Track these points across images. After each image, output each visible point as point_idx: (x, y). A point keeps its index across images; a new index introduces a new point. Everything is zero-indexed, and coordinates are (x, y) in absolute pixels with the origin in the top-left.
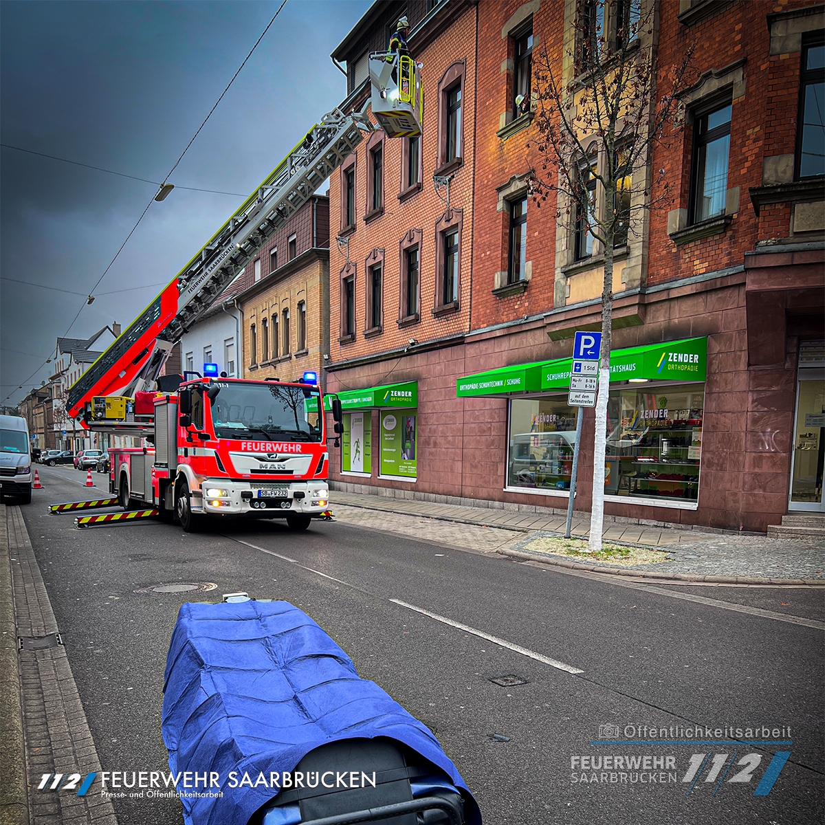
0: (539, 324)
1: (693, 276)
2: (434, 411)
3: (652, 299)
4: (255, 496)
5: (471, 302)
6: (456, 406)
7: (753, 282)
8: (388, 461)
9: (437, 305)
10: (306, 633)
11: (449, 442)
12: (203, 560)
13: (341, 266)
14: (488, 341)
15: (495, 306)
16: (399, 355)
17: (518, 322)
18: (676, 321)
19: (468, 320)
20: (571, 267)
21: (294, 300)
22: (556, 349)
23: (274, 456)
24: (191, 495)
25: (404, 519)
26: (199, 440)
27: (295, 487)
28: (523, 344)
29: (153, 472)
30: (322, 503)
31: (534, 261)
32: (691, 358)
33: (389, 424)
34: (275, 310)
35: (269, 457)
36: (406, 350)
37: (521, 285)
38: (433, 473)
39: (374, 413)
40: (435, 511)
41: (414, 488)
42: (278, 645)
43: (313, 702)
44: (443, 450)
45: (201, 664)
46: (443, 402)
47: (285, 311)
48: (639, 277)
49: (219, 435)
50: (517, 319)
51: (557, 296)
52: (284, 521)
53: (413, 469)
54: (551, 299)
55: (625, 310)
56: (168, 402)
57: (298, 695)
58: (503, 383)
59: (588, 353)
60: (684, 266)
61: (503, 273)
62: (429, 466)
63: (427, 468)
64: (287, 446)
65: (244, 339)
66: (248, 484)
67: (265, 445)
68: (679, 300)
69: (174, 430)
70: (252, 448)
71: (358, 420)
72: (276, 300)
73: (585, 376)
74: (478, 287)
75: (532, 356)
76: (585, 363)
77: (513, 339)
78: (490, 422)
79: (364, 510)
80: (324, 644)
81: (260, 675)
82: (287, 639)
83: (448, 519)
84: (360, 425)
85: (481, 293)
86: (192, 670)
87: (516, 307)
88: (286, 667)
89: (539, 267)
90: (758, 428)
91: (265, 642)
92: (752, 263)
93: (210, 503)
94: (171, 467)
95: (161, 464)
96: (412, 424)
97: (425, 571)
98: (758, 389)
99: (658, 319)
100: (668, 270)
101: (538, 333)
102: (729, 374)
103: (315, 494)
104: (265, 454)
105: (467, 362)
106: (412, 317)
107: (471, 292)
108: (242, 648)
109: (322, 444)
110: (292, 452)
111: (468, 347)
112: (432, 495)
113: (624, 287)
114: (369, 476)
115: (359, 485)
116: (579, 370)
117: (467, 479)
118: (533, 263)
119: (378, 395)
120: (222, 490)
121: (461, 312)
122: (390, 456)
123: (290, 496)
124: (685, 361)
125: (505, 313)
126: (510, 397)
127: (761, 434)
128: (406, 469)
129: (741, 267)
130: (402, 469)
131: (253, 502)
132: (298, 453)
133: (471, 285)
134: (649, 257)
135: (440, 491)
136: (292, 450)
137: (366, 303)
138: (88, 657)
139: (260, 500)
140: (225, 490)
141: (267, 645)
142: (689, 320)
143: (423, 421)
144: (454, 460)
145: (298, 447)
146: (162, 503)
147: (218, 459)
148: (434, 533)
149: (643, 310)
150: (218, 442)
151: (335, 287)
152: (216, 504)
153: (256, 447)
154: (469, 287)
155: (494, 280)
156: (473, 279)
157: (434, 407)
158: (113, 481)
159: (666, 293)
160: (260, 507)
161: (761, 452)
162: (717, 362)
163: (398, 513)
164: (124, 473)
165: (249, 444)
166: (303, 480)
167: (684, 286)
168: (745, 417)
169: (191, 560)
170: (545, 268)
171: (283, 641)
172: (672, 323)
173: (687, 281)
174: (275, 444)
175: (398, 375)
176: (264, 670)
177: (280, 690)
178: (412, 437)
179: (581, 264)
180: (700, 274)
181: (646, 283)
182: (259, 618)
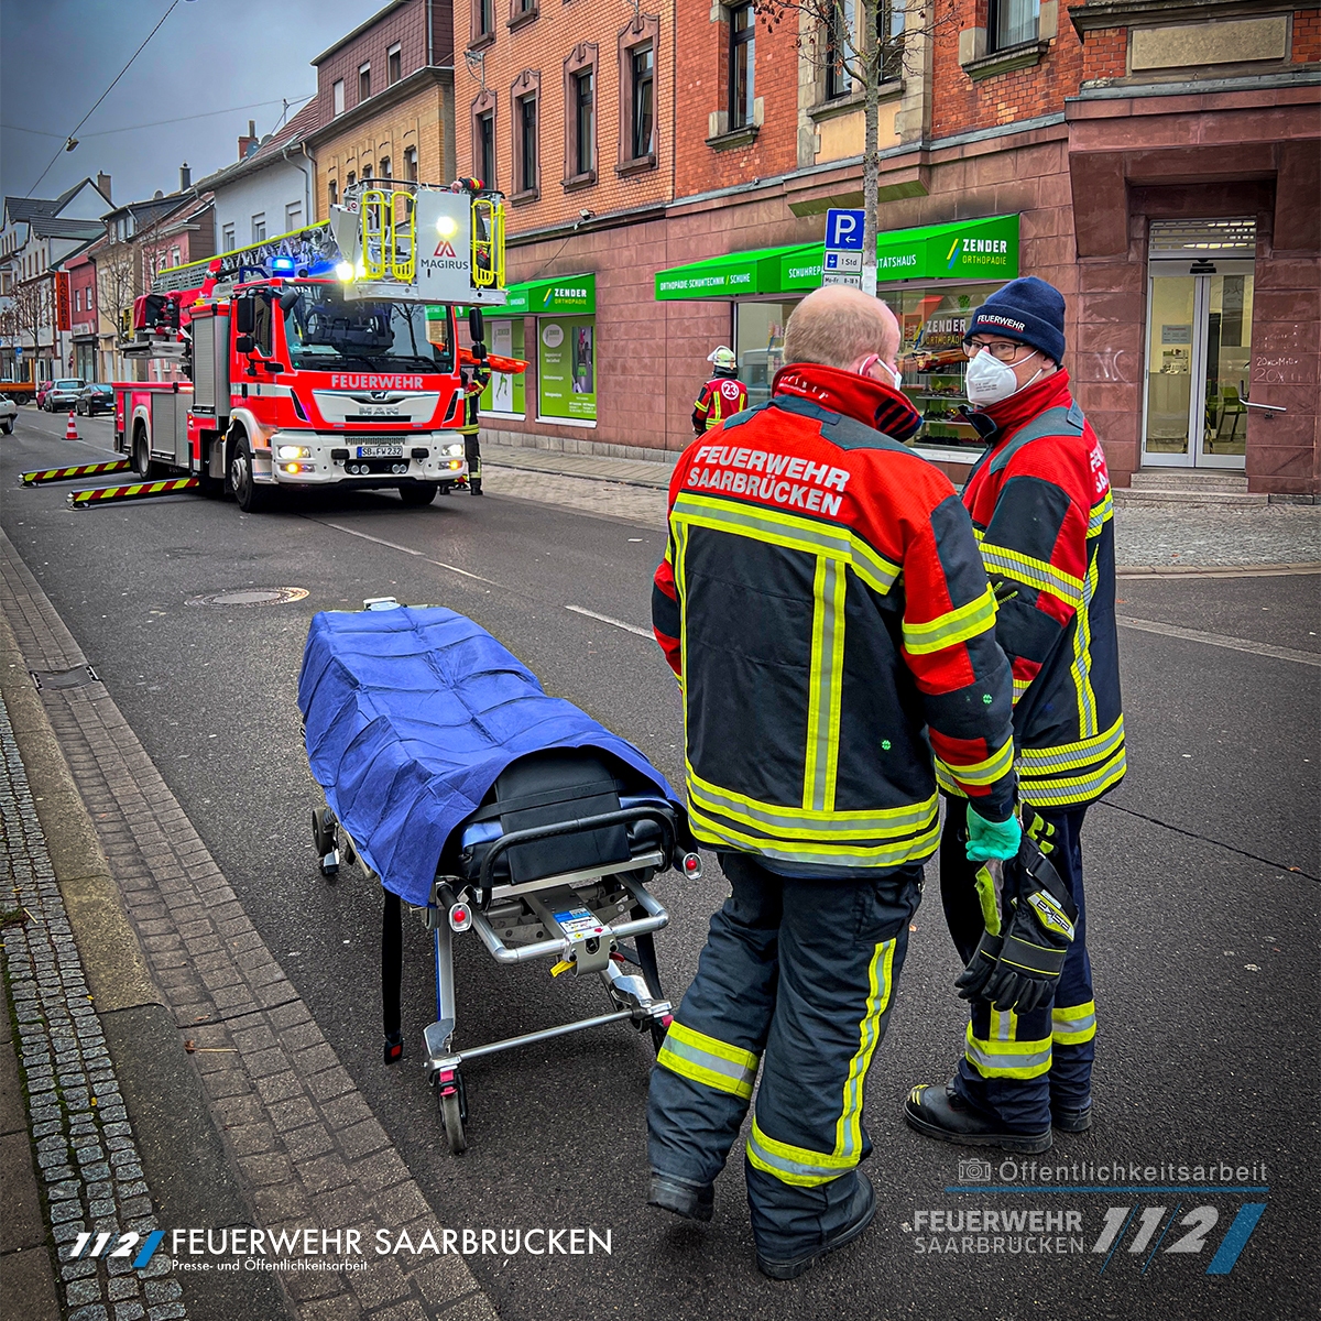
0: (777, 192)
1: (997, 125)
2: (621, 319)
3: (939, 158)
4: (353, 456)
5: (674, 155)
6: (654, 314)
7: (1079, 139)
8: (552, 395)
9: (622, 159)
10: (477, 644)
11: (645, 367)
12: (280, 555)
13: (473, 96)
14: (701, 215)
15: (710, 162)
16: (568, 233)
17: (744, 188)
18: (974, 190)
19: (671, 183)
20: (821, 109)
21: (399, 146)
22: (801, 229)
23: (382, 395)
24: (253, 456)
25: (579, 485)
26: (265, 373)
27: (415, 442)
28: (753, 220)
29: (189, 420)
30: (454, 465)
31: (767, 97)
32: (995, 246)
33: (552, 338)
34: (369, 159)
35: (374, 397)
36: (576, 227)
37: (749, 132)
38: (621, 414)
39: (529, 321)
40: (625, 472)
41: (593, 436)
42: (443, 660)
43: (497, 723)
44: (637, 378)
45: (355, 684)
46: (635, 306)
47: (385, 163)
48: (920, 126)
49: (297, 364)
50: (743, 183)
51: (802, 151)
52: (395, 493)
53: (590, 407)
54: (792, 155)
55: (900, 173)
56: (215, 314)
57: (477, 717)
58: (725, 280)
59: (847, 239)
60: (983, 111)
61: (721, 114)
62: (616, 402)
63: (613, 406)
64: (402, 380)
65: (317, 205)
66: (341, 439)
67: (368, 379)
68: (978, 161)
69: (225, 356)
70: (347, 383)
71: (502, 332)
72: (370, 144)
73: (843, 273)
74: (684, 134)
75: (766, 240)
76: (842, 255)
77: (738, 212)
78: (707, 337)
79: (516, 472)
80: (502, 658)
81: (427, 696)
82: (455, 655)
83: (647, 484)
84: (507, 340)
85: (689, 142)
86: (343, 693)
87: (742, 165)
88: (457, 686)
89: (775, 105)
90: (1093, 347)
91: (428, 658)
92: (1077, 113)
93: (283, 467)
94: (220, 413)
95: (204, 408)
96: (587, 339)
97: (615, 564)
98: (1092, 290)
99: (947, 188)
100: (961, 117)
101: (775, 203)
102: (1051, 270)
103: (444, 452)
104: (368, 394)
105: (671, 246)
106: (585, 177)
107: (674, 141)
108: (399, 665)
109: (455, 375)
110: (408, 388)
111: (672, 222)
112: (620, 446)
113: (898, 140)
114: (522, 417)
115: (507, 433)
116: (835, 265)
117: (674, 422)
118: (765, 100)
119: (535, 294)
120: (303, 448)
121: (660, 171)
122: (555, 386)
123: (406, 455)
124: (987, 250)
125: (726, 174)
126: (736, 299)
127: (1098, 355)
128: (581, 408)
129: (1061, 116)
130: (573, 407)
131: (349, 464)
132: (418, 390)
133: (674, 131)
134: (933, 97)
135: (634, 441)
136: (408, 385)
137: (512, 153)
138: (142, 697)
139: (360, 462)
140: (307, 447)
141: (430, 661)
142: (992, 189)
143: (604, 333)
144: (653, 393)
145: (419, 381)
146: (205, 468)
147: (296, 400)
148: (626, 507)
149: (927, 174)
150: (296, 375)
151: (463, 128)
152: (292, 468)
153: (354, 382)
154: (671, 133)
155: (707, 123)
156: (677, 121)
157: (621, 314)
158: (121, 434)
159: (958, 149)
160: (360, 473)
161: (1099, 382)
162: (1034, 251)
163: (569, 476)
164: (140, 422)
165: (342, 377)
166: (425, 430)
167: (983, 140)
168: (1074, 333)
169: (262, 555)
170: (785, 108)
171: (450, 655)
172: (969, 194)
173: (988, 133)
174: (383, 377)
175: (565, 264)
176: (431, 690)
177: (455, 714)
178: (587, 359)
179: (836, 104)
180: (1006, 124)
181: (930, 135)
182: (415, 629)
